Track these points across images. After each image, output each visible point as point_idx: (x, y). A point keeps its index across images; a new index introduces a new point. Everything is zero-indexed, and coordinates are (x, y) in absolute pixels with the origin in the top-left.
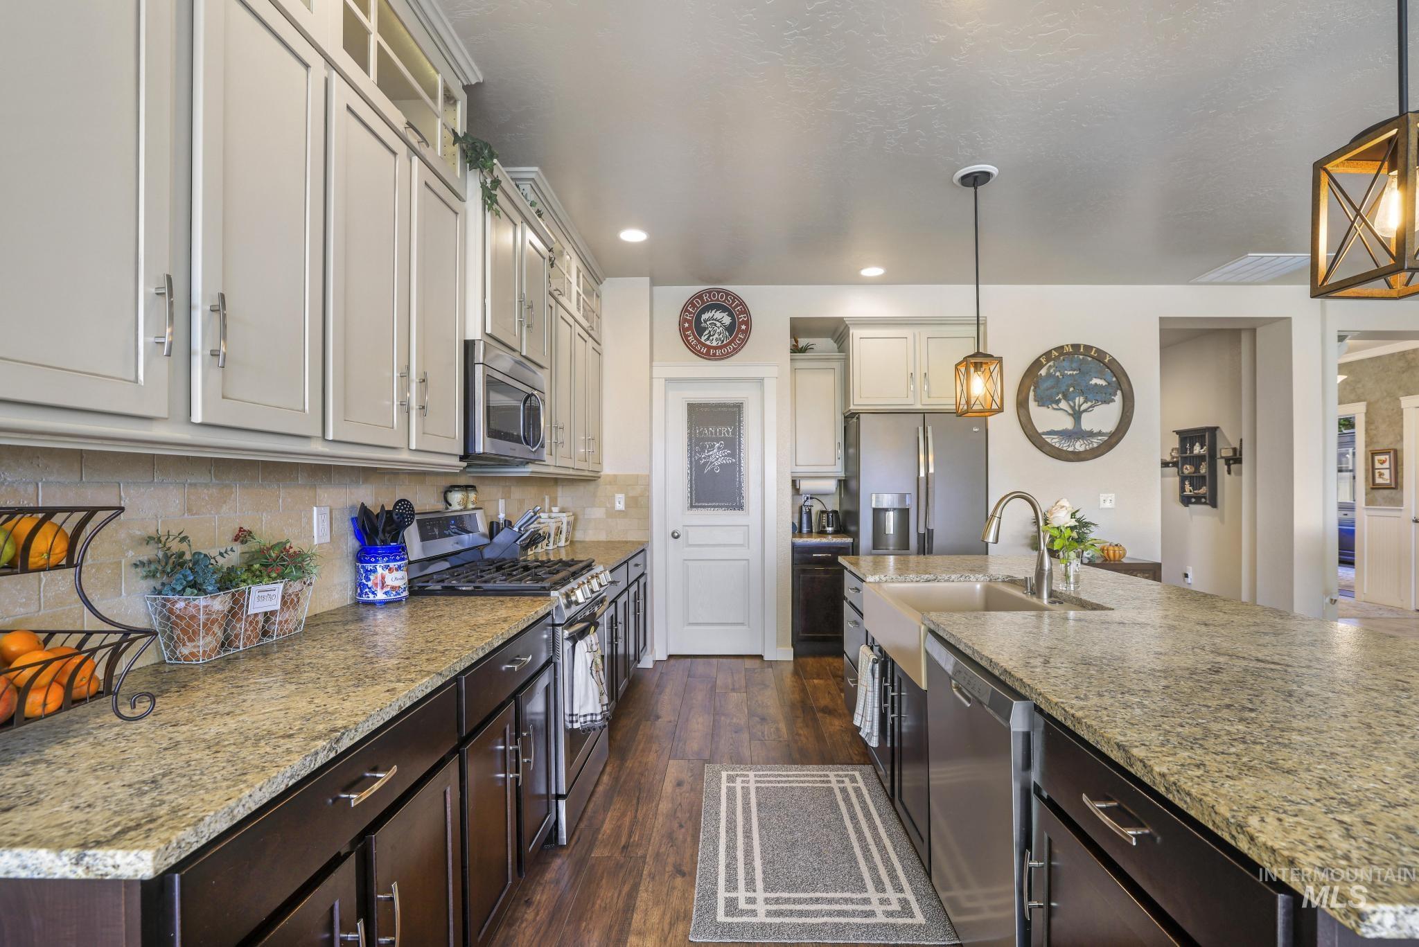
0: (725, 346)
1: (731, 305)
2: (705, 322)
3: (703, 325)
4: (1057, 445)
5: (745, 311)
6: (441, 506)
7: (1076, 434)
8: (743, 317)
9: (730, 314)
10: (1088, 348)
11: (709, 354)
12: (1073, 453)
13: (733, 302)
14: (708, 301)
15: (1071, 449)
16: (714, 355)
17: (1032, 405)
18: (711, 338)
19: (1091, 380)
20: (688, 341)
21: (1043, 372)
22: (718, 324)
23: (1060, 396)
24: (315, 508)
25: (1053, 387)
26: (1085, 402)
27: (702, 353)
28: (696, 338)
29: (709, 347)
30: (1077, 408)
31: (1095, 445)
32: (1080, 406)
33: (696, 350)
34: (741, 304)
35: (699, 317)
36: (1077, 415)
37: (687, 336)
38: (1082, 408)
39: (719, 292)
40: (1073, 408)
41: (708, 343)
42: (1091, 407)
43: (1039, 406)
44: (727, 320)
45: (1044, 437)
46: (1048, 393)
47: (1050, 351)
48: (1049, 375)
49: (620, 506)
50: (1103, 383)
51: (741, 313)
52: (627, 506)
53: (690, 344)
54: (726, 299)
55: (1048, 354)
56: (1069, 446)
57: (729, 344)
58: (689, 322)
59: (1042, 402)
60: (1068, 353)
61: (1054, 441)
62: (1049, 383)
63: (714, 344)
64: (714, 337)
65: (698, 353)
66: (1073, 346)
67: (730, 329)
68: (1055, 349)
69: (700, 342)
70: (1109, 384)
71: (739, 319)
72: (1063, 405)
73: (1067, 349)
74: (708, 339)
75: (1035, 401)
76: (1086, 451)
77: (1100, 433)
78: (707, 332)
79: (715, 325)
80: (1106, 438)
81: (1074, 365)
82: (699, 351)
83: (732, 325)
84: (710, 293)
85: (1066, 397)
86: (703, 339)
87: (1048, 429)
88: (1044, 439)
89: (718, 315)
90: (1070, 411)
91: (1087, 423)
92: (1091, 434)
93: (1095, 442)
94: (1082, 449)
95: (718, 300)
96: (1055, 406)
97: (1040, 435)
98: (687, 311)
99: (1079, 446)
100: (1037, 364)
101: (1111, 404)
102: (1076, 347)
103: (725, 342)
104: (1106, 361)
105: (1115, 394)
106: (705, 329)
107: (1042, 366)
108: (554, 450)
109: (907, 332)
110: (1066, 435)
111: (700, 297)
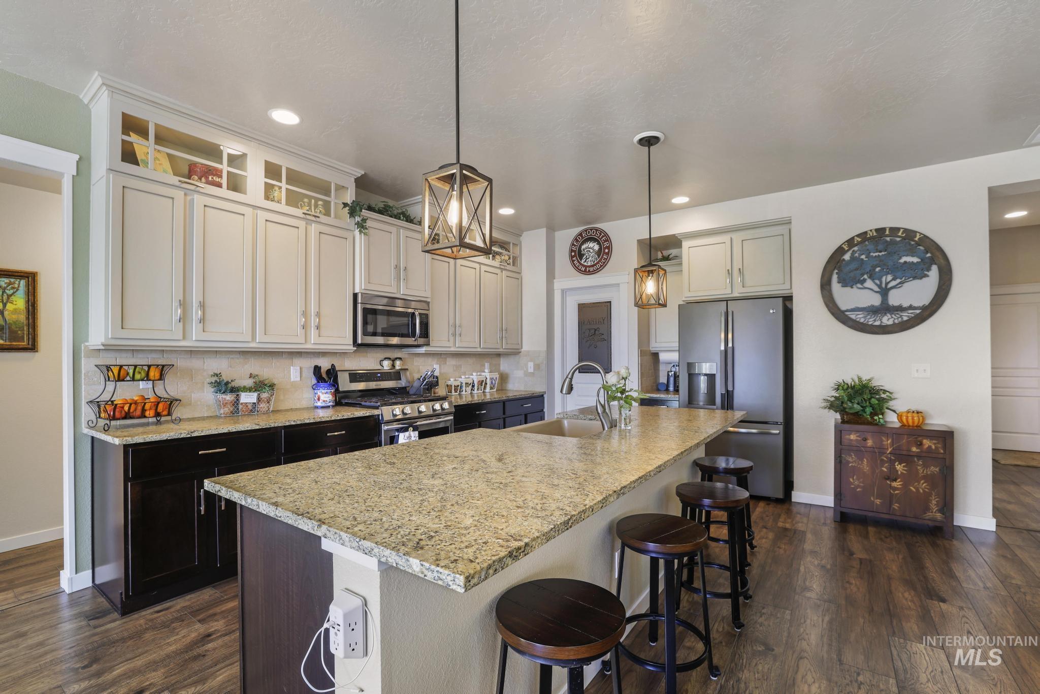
0: (595, 265)
1: (598, 237)
2: (584, 250)
3: (582, 253)
4: (862, 320)
5: (608, 240)
6: (380, 367)
7: (885, 308)
8: (606, 244)
9: (599, 243)
10: (895, 230)
11: (586, 271)
12: (880, 326)
13: (600, 234)
14: (585, 237)
15: (878, 323)
16: (589, 271)
17: (836, 287)
18: (587, 260)
19: (900, 258)
20: (574, 264)
21: (847, 257)
22: (591, 251)
23: (865, 276)
24: (292, 367)
25: (856, 269)
26: (894, 279)
27: (582, 271)
28: (579, 262)
29: (586, 267)
30: (884, 286)
31: (905, 318)
32: (887, 284)
33: (578, 269)
34: (605, 236)
35: (580, 247)
36: (884, 292)
37: (573, 261)
38: (890, 285)
39: (591, 230)
40: (880, 286)
41: (585, 264)
42: (900, 283)
43: (842, 286)
44: (597, 247)
45: (847, 313)
46: (852, 274)
47: (853, 238)
48: (853, 258)
49: (531, 370)
50: (915, 260)
51: (605, 241)
52: (534, 369)
53: (575, 266)
54: (596, 233)
55: (850, 242)
56: (875, 321)
57: (598, 263)
58: (575, 251)
59: (845, 282)
60: (872, 238)
61: (860, 317)
62: (853, 266)
63: (589, 264)
64: (589, 260)
65: (579, 271)
66: (877, 230)
67: (599, 253)
68: (858, 236)
69: (581, 264)
70: (922, 260)
71: (604, 245)
72: (869, 283)
73: (870, 234)
74: (585, 261)
75: (839, 282)
76: (894, 324)
77: (911, 307)
78: (585, 256)
79: (590, 251)
80: (918, 311)
81: (880, 247)
82: (580, 270)
83: (600, 249)
84: (586, 231)
85: (871, 277)
86: (583, 261)
87: (853, 307)
88: (847, 315)
89: (591, 245)
90: (877, 289)
91: (895, 298)
92: (900, 309)
93: (905, 316)
94: (890, 322)
95: (591, 235)
96: (859, 286)
97: (843, 312)
98: (573, 244)
99: (887, 320)
100: (840, 251)
101: (924, 279)
102: (881, 231)
103: (595, 262)
104: (916, 239)
105: (929, 269)
106: (584, 255)
107: (845, 252)
108: (452, 338)
109: (726, 238)
110: (874, 311)
111: (581, 234)
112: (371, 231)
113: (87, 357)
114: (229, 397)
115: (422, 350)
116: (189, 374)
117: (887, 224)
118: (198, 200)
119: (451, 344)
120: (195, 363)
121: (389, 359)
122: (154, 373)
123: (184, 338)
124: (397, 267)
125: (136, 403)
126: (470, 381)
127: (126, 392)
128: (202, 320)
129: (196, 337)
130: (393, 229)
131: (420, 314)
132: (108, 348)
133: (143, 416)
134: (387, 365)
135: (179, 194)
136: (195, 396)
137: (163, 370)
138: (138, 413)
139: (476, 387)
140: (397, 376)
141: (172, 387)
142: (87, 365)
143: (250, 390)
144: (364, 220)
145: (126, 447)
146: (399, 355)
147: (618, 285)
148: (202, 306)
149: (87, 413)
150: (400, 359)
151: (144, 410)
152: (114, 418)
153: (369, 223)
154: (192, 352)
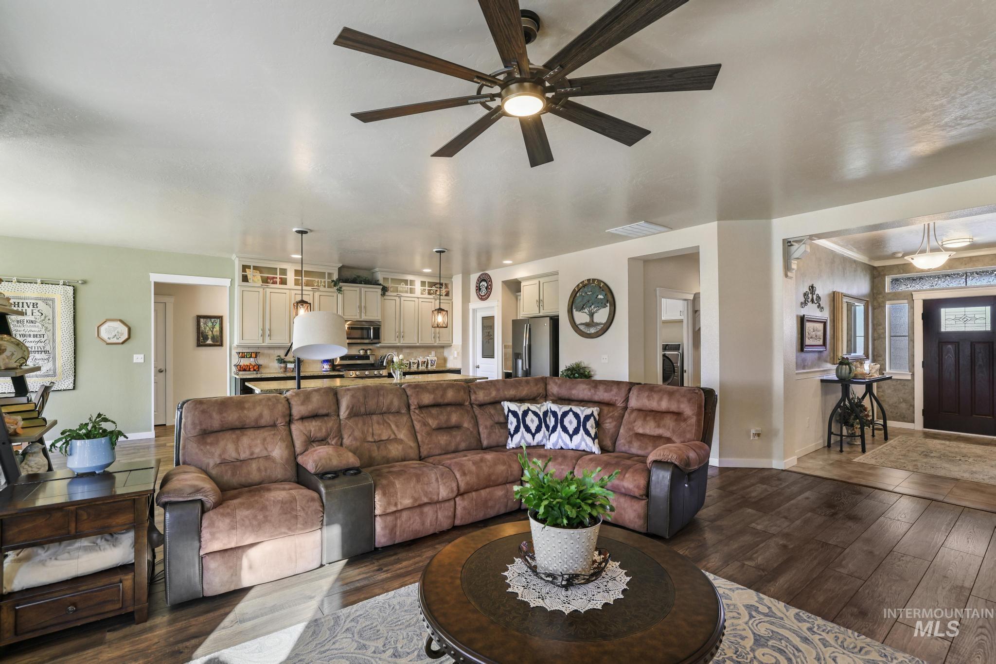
0: (485, 295)
1: (486, 279)
2: (481, 286)
4: (584, 330)
5: (490, 280)
6: (358, 354)
7: (591, 324)
8: (490, 283)
9: (487, 283)
10: (594, 280)
12: (590, 334)
13: (487, 277)
14: (481, 279)
15: (589, 332)
16: (484, 298)
17: (574, 310)
19: (597, 296)
21: (577, 295)
22: (484, 287)
23: (585, 306)
25: (581, 302)
26: (595, 307)
27: (481, 298)
29: (482, 296)
30: (592, 311)
31: (599, 330)
34: (489, 278)
35: (480, 284)
36: (592, 315)
37: (477, 293)
38: (594, 311)
39: (483, 275)
40: (590, 311)
41: (482, 294)
42: (598, 310)
43: (577, 311)
44: (486, 285)
46: (580, 305)
47: (579, 285)
48: (580, 295)
49: (456, 356)
50: (602, 297)
53: (478, 295)
54: (485, 277)
55: (578, 287)
56: (588, 330)
57: (487, 294)
58: (477, 287)
59: (578, 309)
60: (586, 284)
61: (583, 328)
62: (580, 299)
64: (483, 292)
65: (479, 298)
67: (487, 288)
68: (581, 283)
69: (480, 294)
70: (605, 297)
72: (586, 310)
73: (586, 281)
75: (575, 308)
76: (595, 332)
77: (601, 324)
80: (604, 326)
81: (589, 290)
85: (587, 306)
86: (481, 292)
87: (580, 322)
88: (578, 327)
89: (484, 283)
90: (589, 313)
91: (596, 318)
92: (597, 325)
94: (593, 332)
95: (483, 278)
96: (583, 311)
97: (577, 325)
98: (477, 283)
99: (592, 330)
100: (575, 292)
101: (605, 308)
102: (589, 280)
103: (485, 293)
104: (602, 285)
105: (608, 302)
106: (481, 289)
107: (577, 292)
108: (397, 339)
109: (536, 281)
110: (587, 325)
111: (480, 277)
112: (345, 292)
113: (234, 349)
114: (282, 365)
115: (378, 345)
116: (269, 356)
117: (591, 277)
118: (268, 291)
119: (397, 341)
120: (271, 351)
121: (363, 349)
122: (253, 355)
123: (263, 342)
124: (360, 307)
125: (247, 366)
126: (416, 361)
127: (245, 362)
128: (270, 335)
129: (268, 342)
130: (358, 289)
131: (374, 328)
132: (238, 346)
133: (249, 370)
134: (362, 353)
135: (261, 290)
136: (271, 364)
137: (257, 354)
138: (248, 369)
139: (420, 365)
140: (367, 357)
141: (261, 361)
142: (234, 352)
143: (291, 362)
144: (341, 288)
145: (241, 379)
146: (369, 348)
147: (493, 307)
148: (270, 330)
149: (234, 369)
150: (370, 349)
151: (250, 368)
152: (240, 371)
153: (343, 288)
154: (270, 348)
